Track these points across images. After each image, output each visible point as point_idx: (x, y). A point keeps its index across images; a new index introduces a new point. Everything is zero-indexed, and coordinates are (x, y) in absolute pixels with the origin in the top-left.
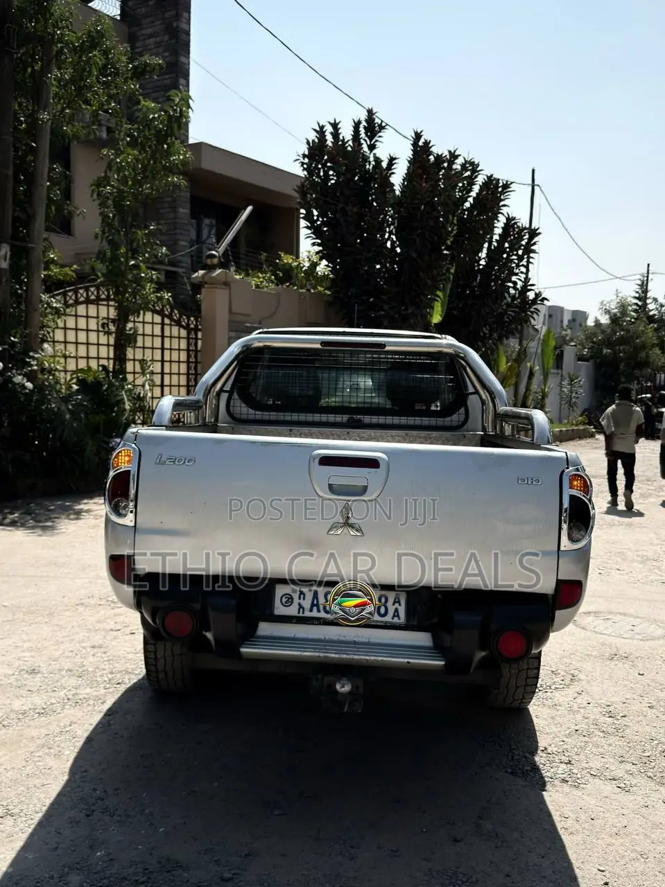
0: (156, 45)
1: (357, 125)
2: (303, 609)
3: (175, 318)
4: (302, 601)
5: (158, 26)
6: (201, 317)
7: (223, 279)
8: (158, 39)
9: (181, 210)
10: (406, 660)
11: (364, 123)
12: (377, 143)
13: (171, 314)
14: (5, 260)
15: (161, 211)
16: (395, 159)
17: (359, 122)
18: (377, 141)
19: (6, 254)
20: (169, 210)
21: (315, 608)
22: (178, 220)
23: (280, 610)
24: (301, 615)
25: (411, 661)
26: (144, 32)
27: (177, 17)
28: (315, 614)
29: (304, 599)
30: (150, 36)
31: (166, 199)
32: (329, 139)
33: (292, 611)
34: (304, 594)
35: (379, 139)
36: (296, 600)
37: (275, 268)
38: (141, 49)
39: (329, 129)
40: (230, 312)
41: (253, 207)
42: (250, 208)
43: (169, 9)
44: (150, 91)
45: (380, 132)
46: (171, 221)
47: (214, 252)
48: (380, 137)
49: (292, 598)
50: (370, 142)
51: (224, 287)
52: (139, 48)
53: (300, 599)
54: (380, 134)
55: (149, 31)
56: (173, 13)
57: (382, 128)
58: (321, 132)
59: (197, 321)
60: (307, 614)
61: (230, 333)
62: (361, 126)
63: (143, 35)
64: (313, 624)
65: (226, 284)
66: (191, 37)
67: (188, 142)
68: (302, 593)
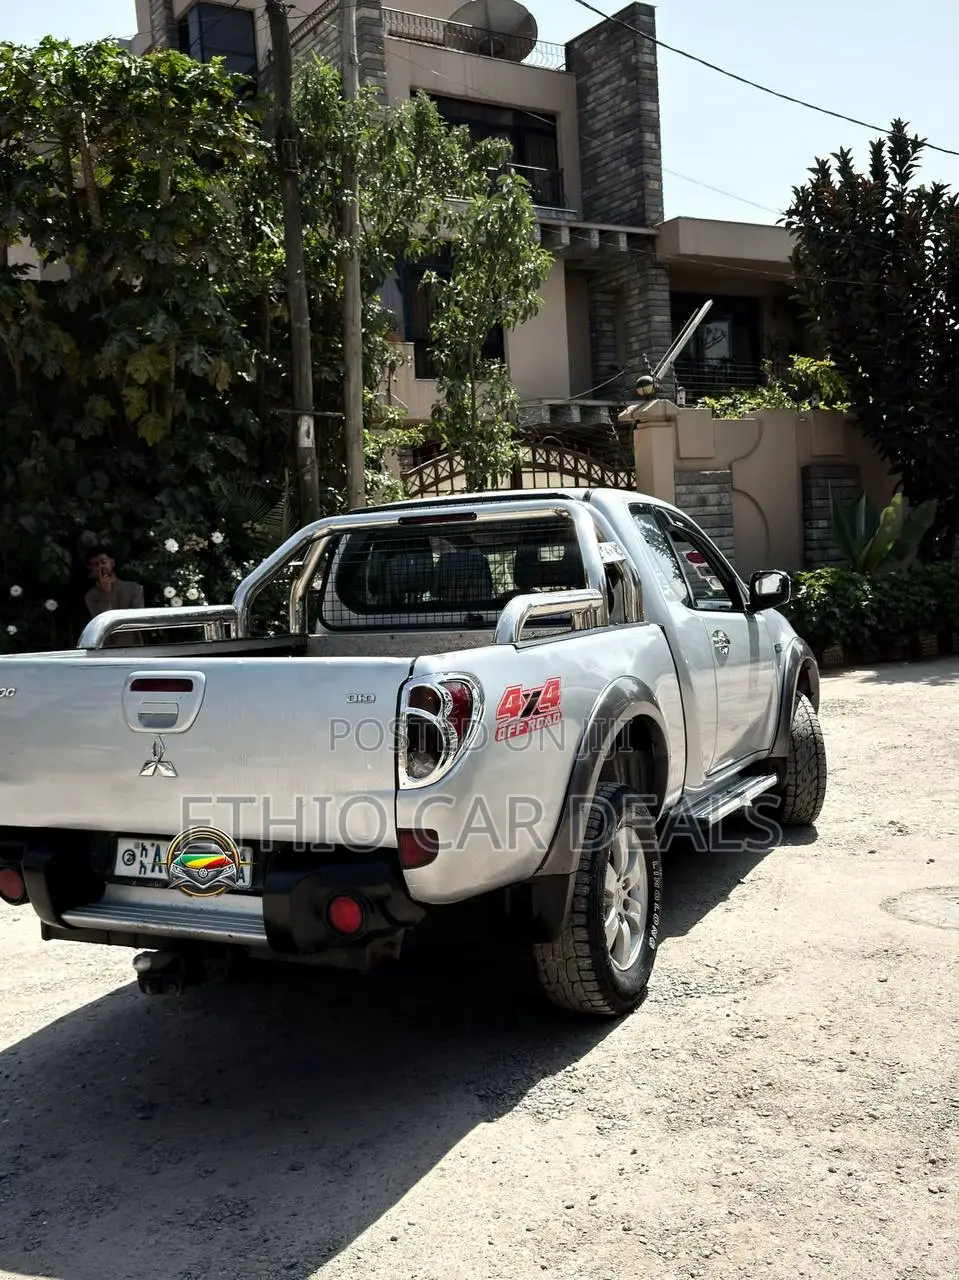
0: (613, 94)
1: (877, 149)
2: (145, 868)
3: (595, 476)
4: (143, 859)
5: (614, 67)
6: (634, 471)
7: (660, 412)
8: (613, 86)
9: (657, 318)
10: (227, 933)
11: (889, 144)
12: (913, 169)
13: (589, 472)
14: (308, 437)
15: (632, 325)
16: (943, 187)
17: (881, 144)
18: (912, 166)
19: (309, 428)
20: (641, 321)
21: (157, 868)
22: (653, 334)
23: (121, 869)
24: (142, 875)
25: (233, 934)
26: (596, 80)
27: (636, 49)
28: (156, 875)
29: (146, 856)
30: (603, 84)
31: (635, 308)
32: (836, 179)
33: (133, 871)
34: (146, 851)
35: (914, 163)
36: (138, 858)
37: (787, 379)
38: (593, 105)
39: (834, 164)
40: (678, 457)
41: (713, 301)
42: (708, 304)
43: (625, 39)
44: (608, 159)
45: (914, 152)
46: (643, 336)
47: (648, 377)
48: (916, 159)
49: (134, 855)
50: (901, 170)
51: (665, 424)
52: (591, 103)
53: (142, 856)
54: (916, 155)
55: (601, 77)
56: (630, 43)
57: (917, 144)
58: (822, 169)
59: (629, 476)
60: (149, 874)
61: (678, 487)
62: (885, 149)
63: (595, 84)
64: (153, 887)
65: (669, 420)
66: (659, 72)
67: (663, 219)
68: (144, 848)
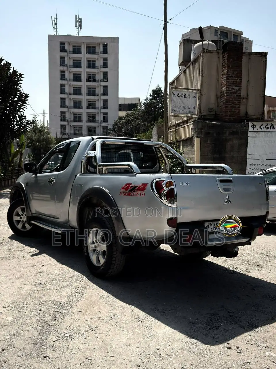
2: (212, 229)
36: (210, 227)
68: (211, 224)
